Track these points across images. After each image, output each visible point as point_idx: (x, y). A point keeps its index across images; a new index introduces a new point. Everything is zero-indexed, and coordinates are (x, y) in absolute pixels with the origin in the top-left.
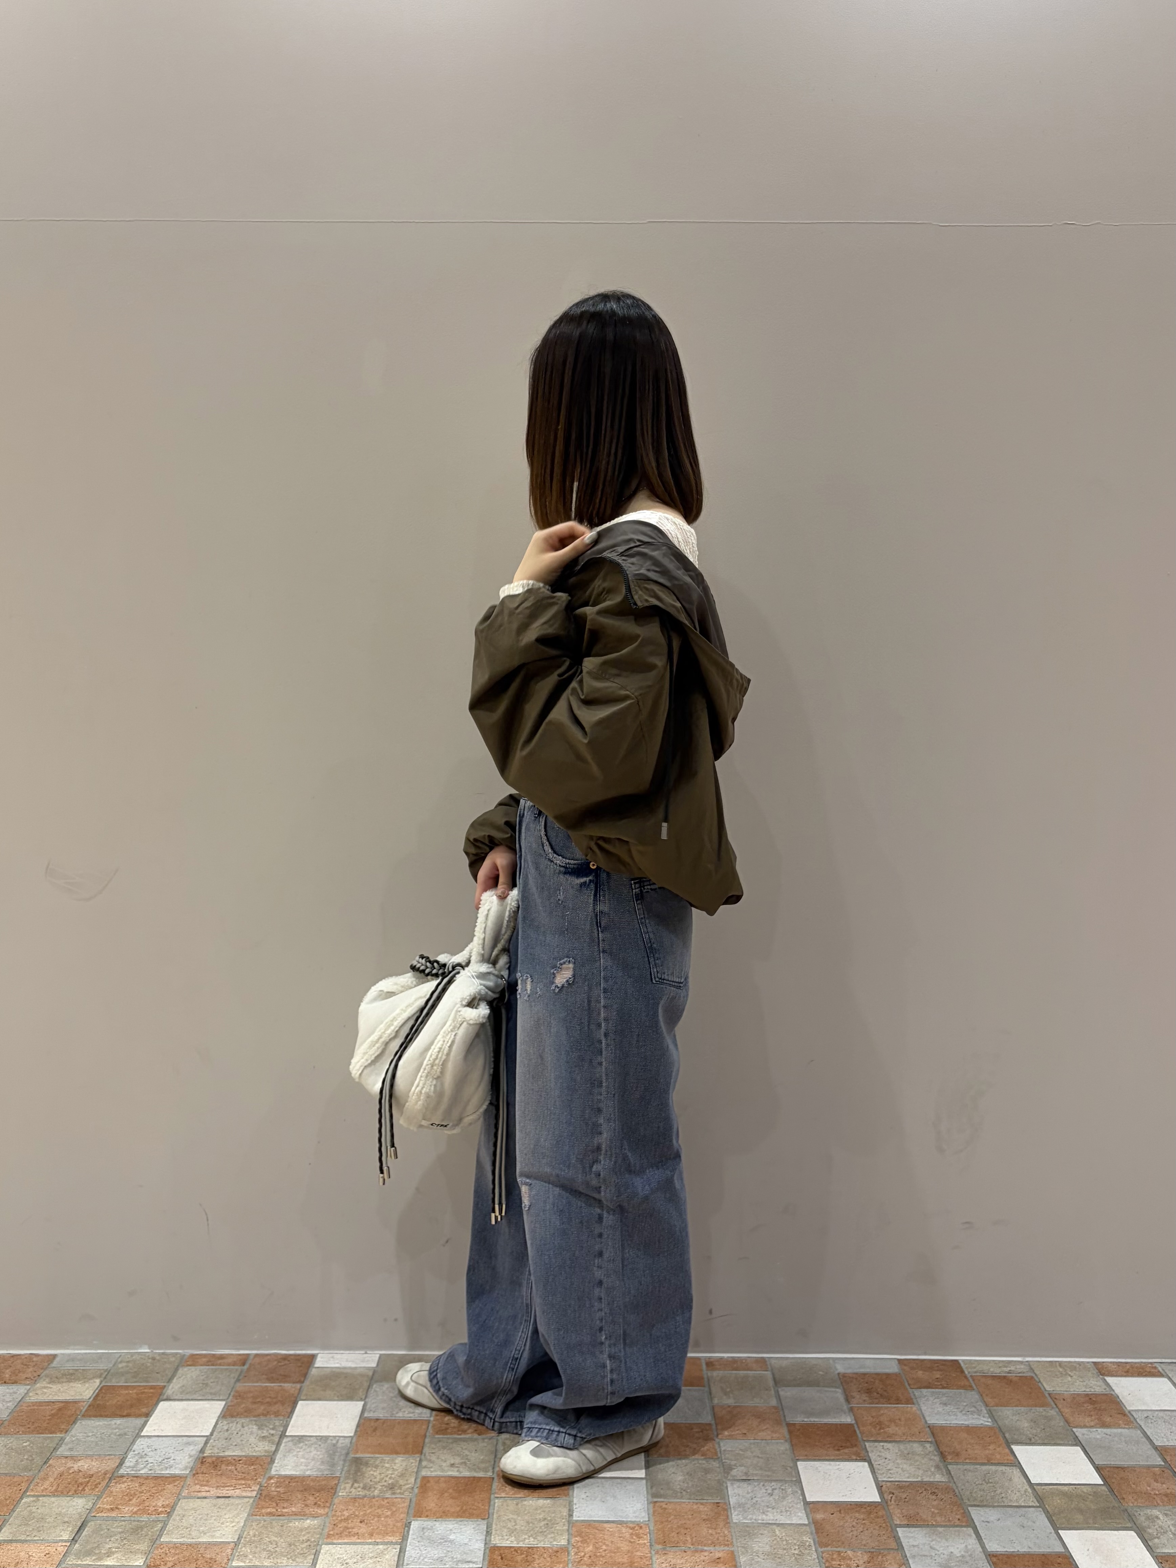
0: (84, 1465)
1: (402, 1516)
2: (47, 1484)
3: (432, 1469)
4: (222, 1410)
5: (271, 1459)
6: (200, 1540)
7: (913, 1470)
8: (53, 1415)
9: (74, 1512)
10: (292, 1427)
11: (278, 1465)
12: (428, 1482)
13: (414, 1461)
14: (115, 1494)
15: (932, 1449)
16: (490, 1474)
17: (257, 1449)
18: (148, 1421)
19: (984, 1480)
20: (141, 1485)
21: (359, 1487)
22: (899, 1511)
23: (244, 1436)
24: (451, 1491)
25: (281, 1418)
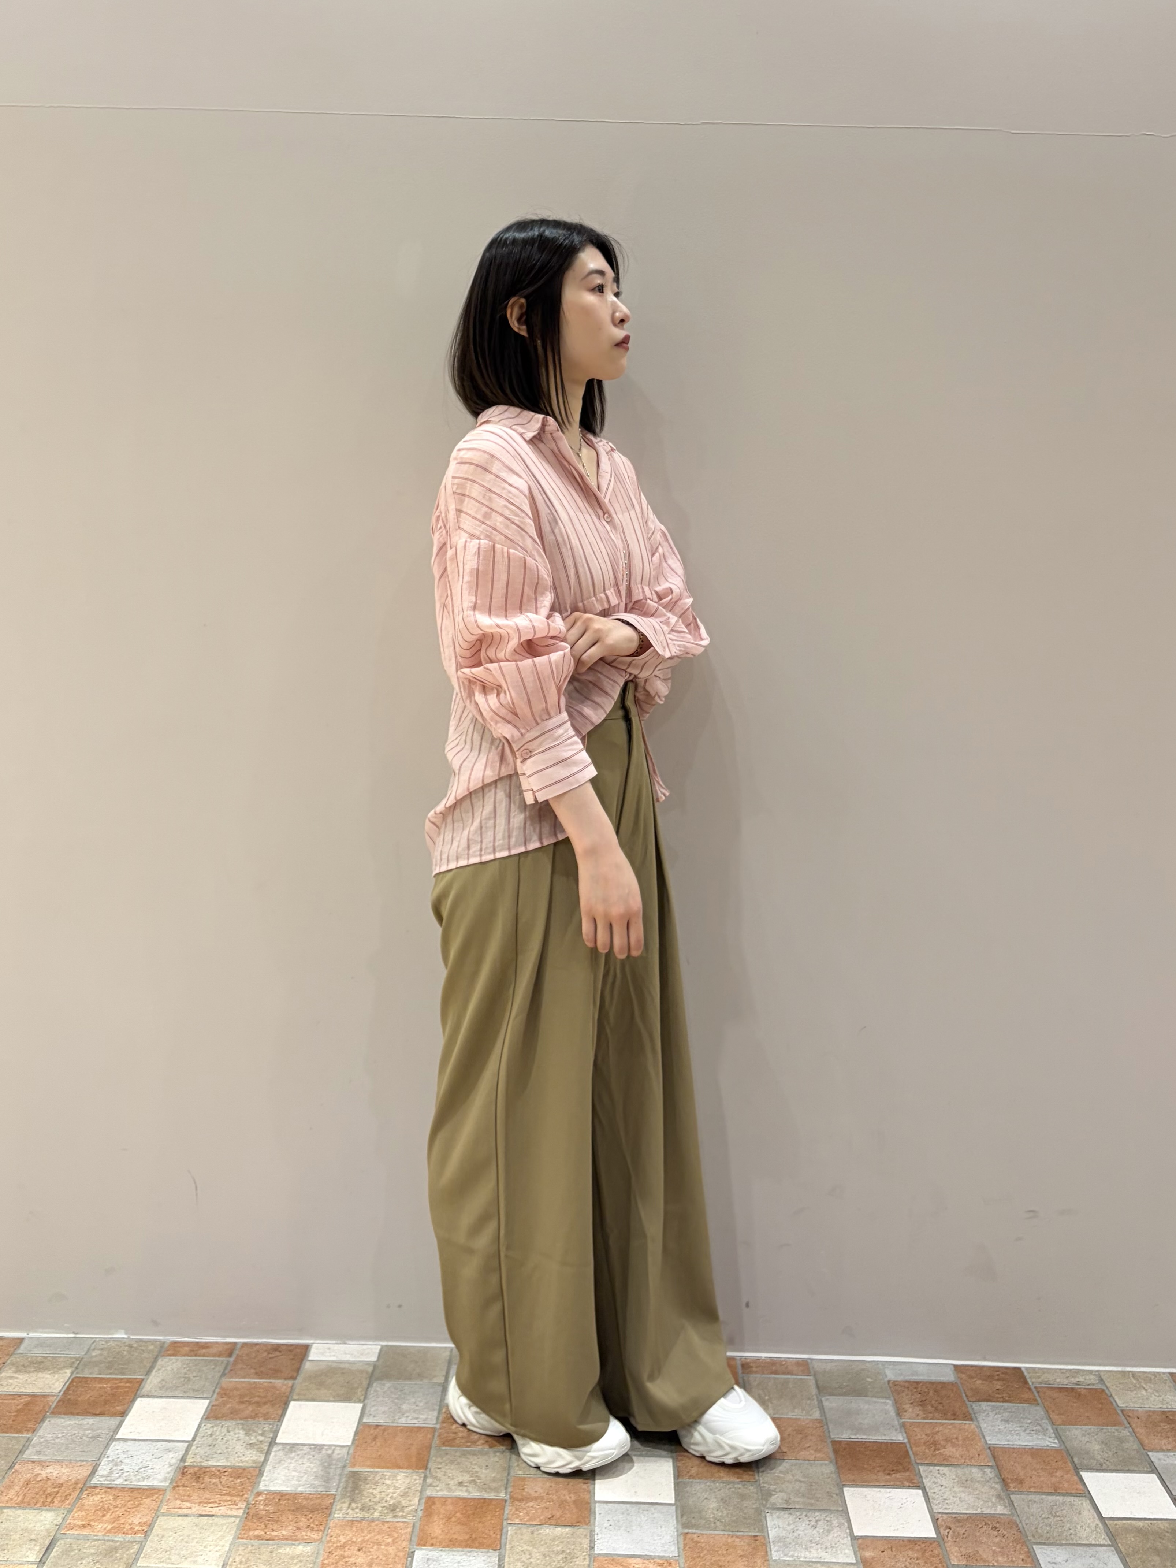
0: (53, 1472)
1: (405, 1544)
2: (12, 1493)
3: (438, 1488)
4: (206, 1411)
5: (259, 1470)
6: (180, 1566)
7: (972, 1500)
8: (19, 1411)
9: (42, 1528)
10: (283, 1433)
11: (267, 1479)
12: (434, 1503)
13: (418, 1478)
14: (86, 1508)
15: (992, 1475)
16: (502, 1495)
17: (243, 1458)
18: (124, 1421)
19: (1051, 1513)
20: (116, 1497)
21: (357, 1508)
22: (957, 1548)
23: (230, 1443)
24: (458, 1515)
25: (271, 1421)
